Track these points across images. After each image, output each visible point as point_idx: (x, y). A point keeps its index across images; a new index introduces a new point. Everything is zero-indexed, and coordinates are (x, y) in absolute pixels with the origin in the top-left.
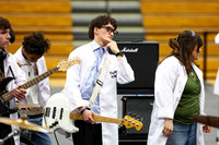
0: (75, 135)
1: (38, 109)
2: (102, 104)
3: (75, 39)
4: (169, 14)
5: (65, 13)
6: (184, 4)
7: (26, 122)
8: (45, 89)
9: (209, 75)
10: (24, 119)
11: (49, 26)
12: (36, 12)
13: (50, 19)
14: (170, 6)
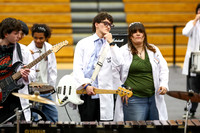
0: (80, 106)
1: (47, 87)
2: (100, 83)
3: (74, 32)
4: (147, 13)
5: (67, 12)
6: (158, 4)
7: (39, 97)
8: (53, 71)
9: (177, 59)
10: (37, 94)
11: (54, 23)
12: (43, 12)
13: (54, 17)
14: (148, 6)
